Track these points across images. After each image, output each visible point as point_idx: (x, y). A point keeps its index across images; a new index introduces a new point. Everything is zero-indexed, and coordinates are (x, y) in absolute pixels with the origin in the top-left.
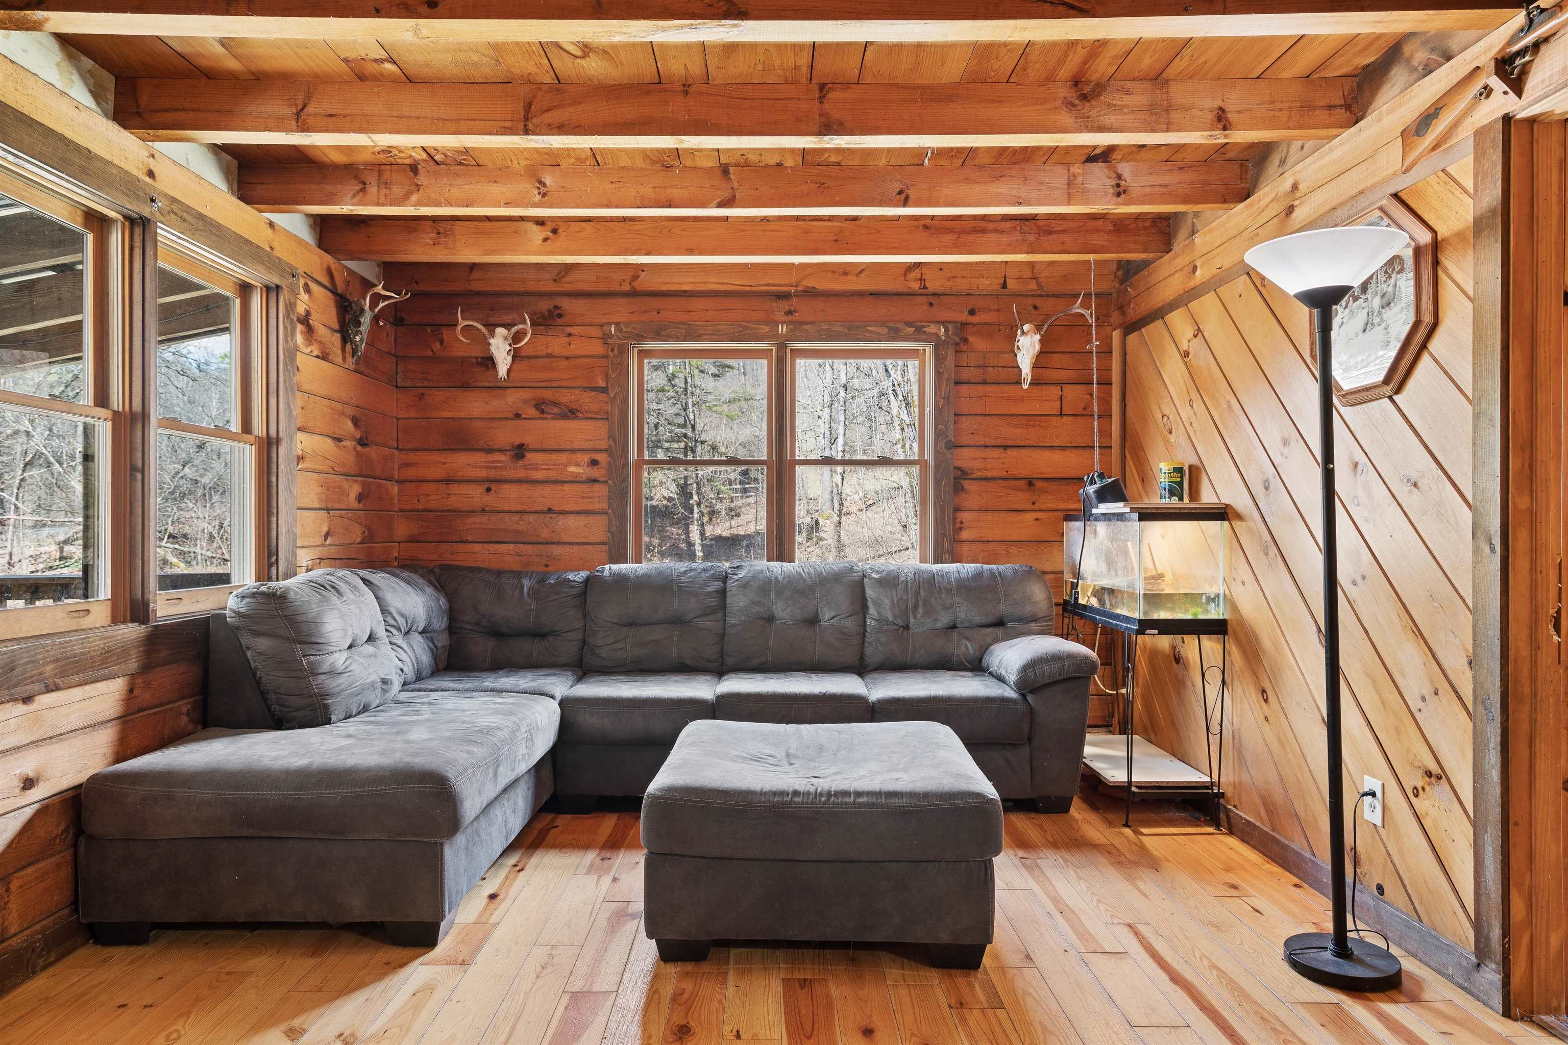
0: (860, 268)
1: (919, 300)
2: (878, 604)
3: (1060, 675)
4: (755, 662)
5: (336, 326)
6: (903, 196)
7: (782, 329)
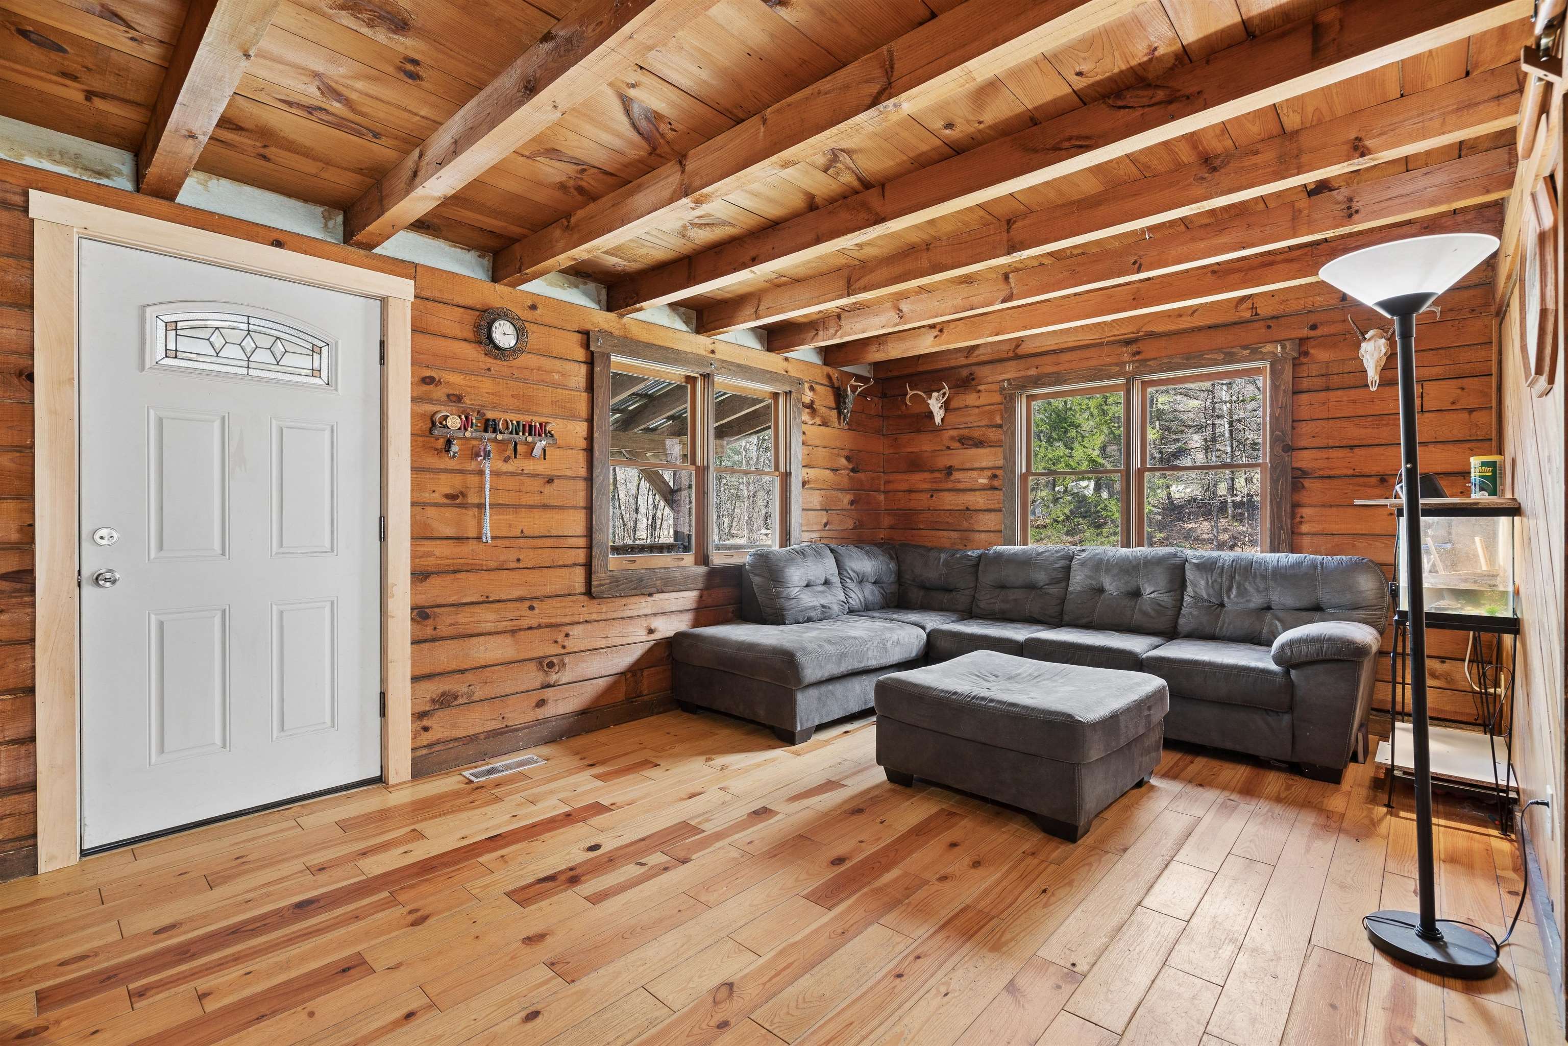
0: (1194, 309)
1: (1257, 325)
2: (1194, 585)
3: (1318, 655)
4: (1084, 621)
5: (834, 406)
6: (1137, 265)
7: (1129, 368)
